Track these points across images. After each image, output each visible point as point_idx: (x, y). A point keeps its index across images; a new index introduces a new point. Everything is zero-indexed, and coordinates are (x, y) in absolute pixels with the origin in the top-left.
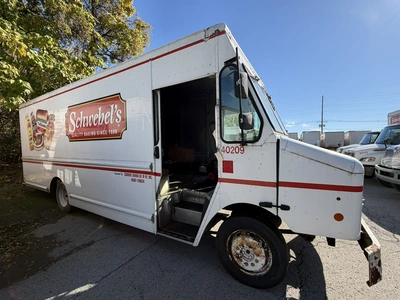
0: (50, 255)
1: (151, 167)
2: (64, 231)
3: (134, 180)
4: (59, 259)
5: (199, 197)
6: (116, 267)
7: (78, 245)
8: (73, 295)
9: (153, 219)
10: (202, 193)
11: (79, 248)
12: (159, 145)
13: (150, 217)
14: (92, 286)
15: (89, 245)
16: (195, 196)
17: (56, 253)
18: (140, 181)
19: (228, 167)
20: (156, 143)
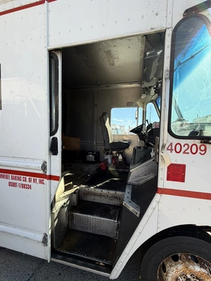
1: (44, 167)
3: (11, 184)
5: (100, 195)
9: (45, 241)
10: (105, 191)
12: (58, 135)
13: (40, 238)
16: (95, 194)
18: (24, 186)
19: (177, 172)
20: (52, 133)
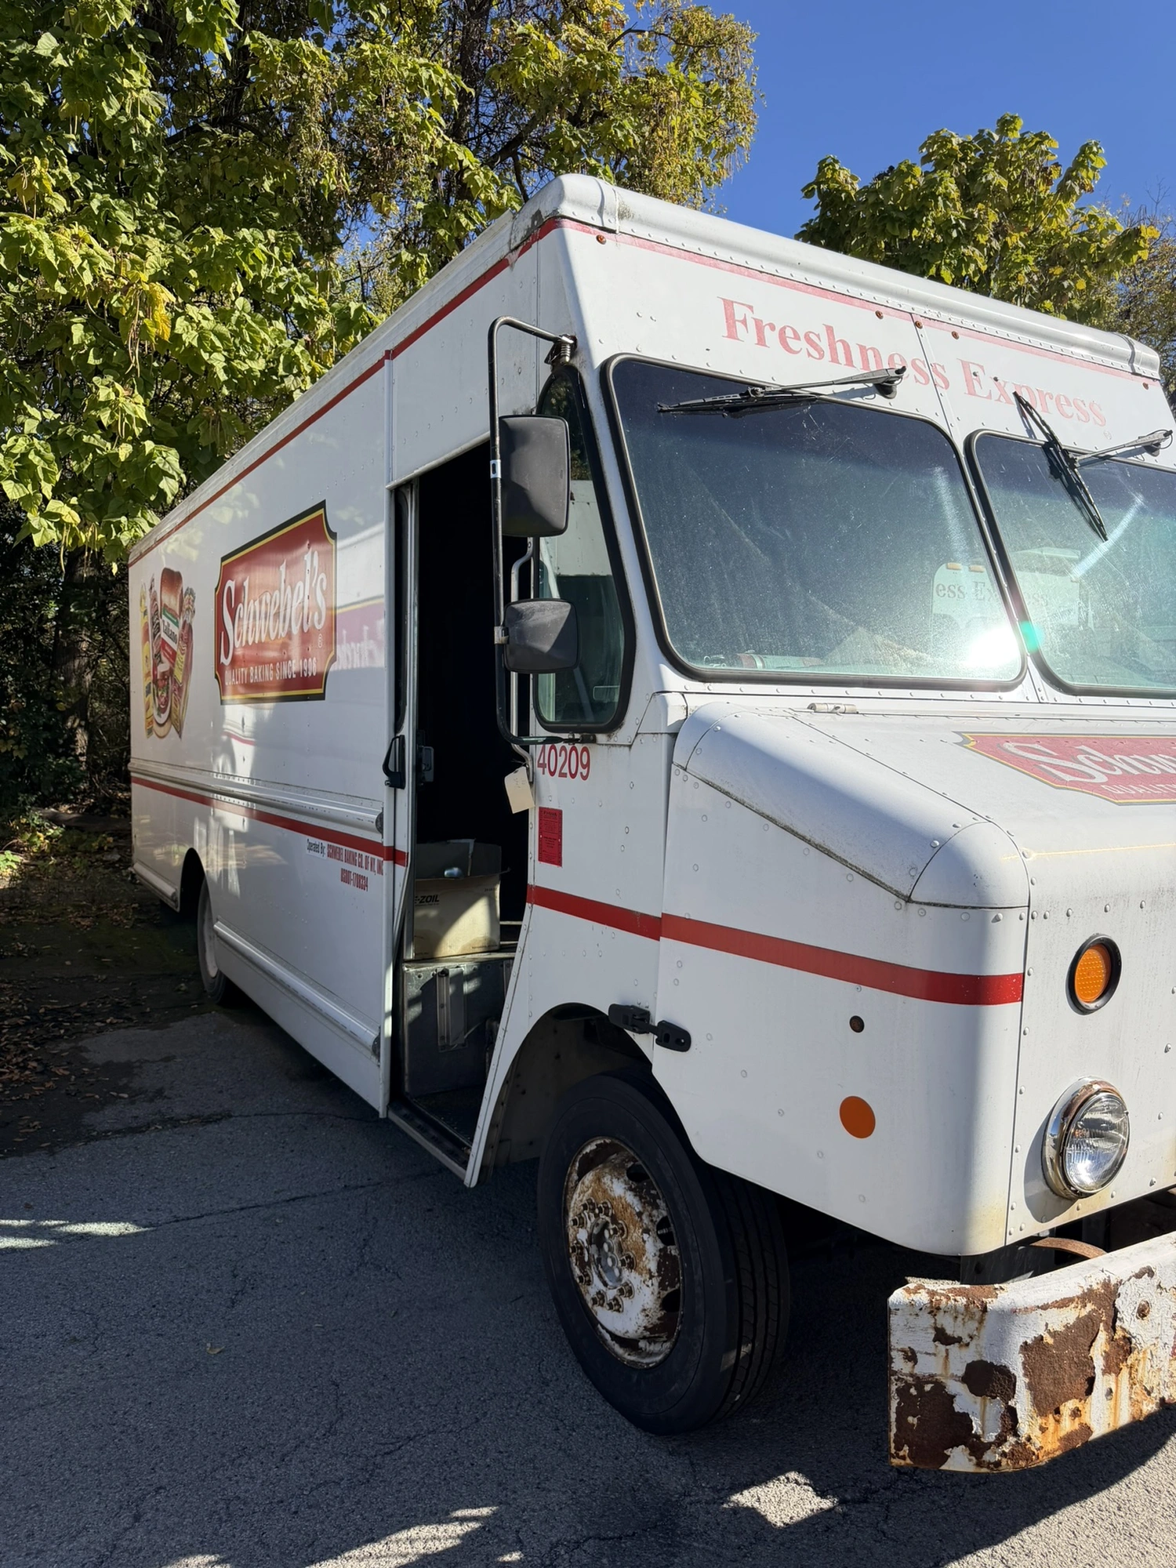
0: (89, 1118)
2: (168, 1059)
3: (346, 877)
4: (103, 1135)
6: (234, 1205)
7: (179, 1111)
8: (71, 1234)
9: (375, 1049)
11: (174, 1122)
12: (408, 730)
14: (132, 1229)
15: (207, 1120)
17: (106, 1118)
18: (359, 882)
19: (552, 838)
20: (398, 724)
